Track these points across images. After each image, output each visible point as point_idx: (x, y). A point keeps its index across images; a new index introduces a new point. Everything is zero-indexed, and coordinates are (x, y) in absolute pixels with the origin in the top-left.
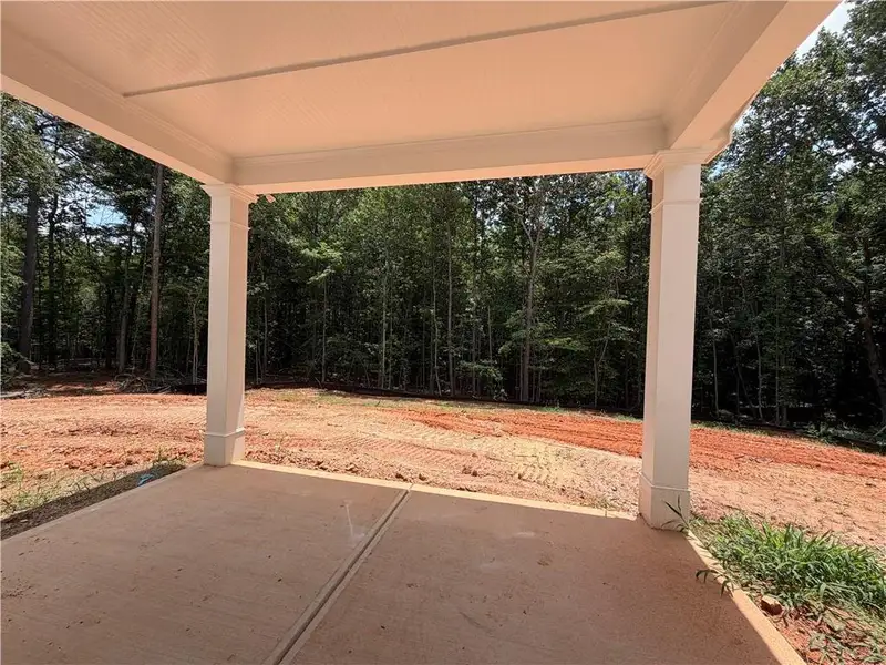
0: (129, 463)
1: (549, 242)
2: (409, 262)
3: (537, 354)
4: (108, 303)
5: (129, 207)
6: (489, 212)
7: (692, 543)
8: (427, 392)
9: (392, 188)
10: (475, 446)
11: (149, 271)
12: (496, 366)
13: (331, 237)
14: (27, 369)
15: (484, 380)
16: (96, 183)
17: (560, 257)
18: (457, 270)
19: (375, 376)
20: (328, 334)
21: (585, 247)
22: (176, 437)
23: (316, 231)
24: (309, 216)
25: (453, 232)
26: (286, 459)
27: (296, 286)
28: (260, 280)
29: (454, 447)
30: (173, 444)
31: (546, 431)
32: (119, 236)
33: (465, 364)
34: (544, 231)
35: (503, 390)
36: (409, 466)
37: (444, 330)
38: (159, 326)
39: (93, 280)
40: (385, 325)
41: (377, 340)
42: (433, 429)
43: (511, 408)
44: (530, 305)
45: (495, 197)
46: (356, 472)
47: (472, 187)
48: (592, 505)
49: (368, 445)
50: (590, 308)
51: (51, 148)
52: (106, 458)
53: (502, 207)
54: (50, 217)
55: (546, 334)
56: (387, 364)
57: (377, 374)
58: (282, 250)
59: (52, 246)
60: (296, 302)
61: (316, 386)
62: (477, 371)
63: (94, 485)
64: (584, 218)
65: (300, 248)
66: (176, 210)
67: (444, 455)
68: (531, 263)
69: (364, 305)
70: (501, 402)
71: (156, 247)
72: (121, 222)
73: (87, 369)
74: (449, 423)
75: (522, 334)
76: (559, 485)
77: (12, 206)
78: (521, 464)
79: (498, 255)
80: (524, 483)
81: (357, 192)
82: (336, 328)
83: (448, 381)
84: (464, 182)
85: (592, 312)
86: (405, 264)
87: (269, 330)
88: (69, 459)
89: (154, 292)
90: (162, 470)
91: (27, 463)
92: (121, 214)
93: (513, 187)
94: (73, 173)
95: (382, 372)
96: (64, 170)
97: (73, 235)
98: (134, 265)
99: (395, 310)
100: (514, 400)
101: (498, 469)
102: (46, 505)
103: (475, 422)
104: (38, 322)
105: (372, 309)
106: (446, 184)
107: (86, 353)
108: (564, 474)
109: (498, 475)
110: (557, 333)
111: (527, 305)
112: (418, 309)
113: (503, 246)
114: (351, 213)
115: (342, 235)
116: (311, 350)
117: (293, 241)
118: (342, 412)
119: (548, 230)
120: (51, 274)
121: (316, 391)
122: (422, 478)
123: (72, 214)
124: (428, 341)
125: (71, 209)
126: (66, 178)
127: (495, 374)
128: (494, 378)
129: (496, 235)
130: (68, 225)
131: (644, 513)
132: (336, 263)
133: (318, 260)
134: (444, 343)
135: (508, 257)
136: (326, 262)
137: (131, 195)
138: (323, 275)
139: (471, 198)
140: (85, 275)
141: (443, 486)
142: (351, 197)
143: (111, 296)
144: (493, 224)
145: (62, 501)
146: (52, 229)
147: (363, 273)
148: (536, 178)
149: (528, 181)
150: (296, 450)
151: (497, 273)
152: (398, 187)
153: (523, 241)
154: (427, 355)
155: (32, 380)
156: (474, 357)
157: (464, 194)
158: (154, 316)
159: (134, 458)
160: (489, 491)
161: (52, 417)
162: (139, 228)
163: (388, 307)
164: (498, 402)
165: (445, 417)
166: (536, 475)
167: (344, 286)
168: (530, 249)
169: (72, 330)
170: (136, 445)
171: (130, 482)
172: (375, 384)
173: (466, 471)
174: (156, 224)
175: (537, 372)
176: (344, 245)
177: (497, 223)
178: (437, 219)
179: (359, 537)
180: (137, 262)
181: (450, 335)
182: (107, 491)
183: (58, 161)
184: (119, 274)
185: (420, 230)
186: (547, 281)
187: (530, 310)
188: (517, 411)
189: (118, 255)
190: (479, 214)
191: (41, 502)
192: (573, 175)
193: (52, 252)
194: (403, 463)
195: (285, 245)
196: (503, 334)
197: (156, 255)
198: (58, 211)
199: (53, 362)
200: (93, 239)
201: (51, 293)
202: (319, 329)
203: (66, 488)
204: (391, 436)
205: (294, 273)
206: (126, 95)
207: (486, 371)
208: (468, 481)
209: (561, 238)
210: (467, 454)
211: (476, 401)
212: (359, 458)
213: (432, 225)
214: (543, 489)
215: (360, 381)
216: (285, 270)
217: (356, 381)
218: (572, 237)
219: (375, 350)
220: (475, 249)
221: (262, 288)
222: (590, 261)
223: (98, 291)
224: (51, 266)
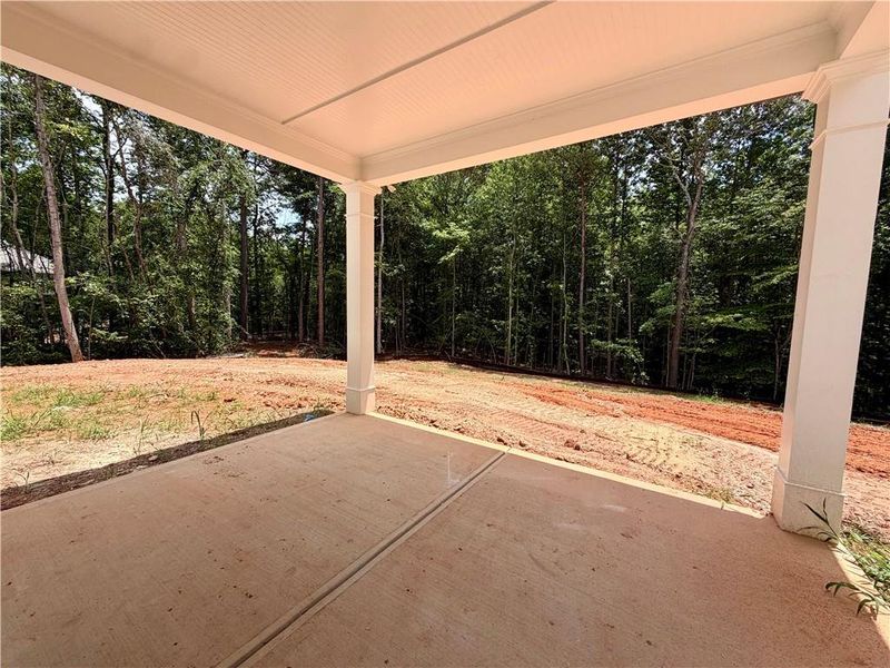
0: (300, 406)
1: (715, 197)
2: (537, 235)
3: (691, 334)
4: (291, 287)
5: (301, 207)
6: (633, 169)
7: (838, 555)
8: (554, 371)
9: (520, 159)
10: (586, 424)
11: (317, 259)
12: (635, 346)
13: (460, 217)
14: (245, 338)
15: (622, 361)
16: (280, 192)
17: (731, 213)
18: (592, 239)
19: (502, 352)
20: (458, 311)
21: (769, 197)
22: (331, 391)
23: (447, 212)
24: (440, 198)
25: (589, 197)
26: (407, 415)
27: (428, 266)
28: (398, 263)
29: (564, 421)
30: (328, 395)
31: (677, 417)
32: (295, 232)
33: (598, 342)
34: (708, 184)
35: (643, 374)
36: (512, 433)
37: (575, 307)
38: (324, 305)
39: (282, 269)
40: (511, 301)
41: (504, 317)
42: (544, 404)
43: (651, 393)
44: (684, 275)
45: (642, 151)
46: (462, 432)
47: (612, 142)
48: (709, 496)
49: (478, 411)
50: (774, 275)
51: (252, 168)
52: (286, 401)
53: (652, 162)
54: (254, 223)
55: (703, 310)
56: (513, 341)
57: (503, 351)
58: (416, 233)
59: (256, 244)
60: (429, 282)
61: (447, 360)
62: (615, 351)
63: (278, 418)
64: (773, 159)
65: (431, 230)
66: (334, 207)
67: (551, 428)
68: (688, 225)
69: (491, 281)
70: (640, 386)
71: (320, 239)
72: (297, 221)
73: (280, 339)
74: (564, 399)
75: (670, 309)
76: (676, 471)
77: (232, 216)
78: (634, 446)
79: (644, 217)
80: (632, 463)
81: (485, 168)
82: (464, 305)
83: (579, 360)
84: (603, 139)
85: (775, 281)
86: (533, 237)
87: (406, 308)
88: (264, 400)
89: (320, 278)
90: (321, 413)
91: (244, 400)
92: (297, 214)
93: (665, 134)
94: (266, 186)
95: (508, 349)
96: (260, 184)
97: (267, 235)
98: (307, 255)
99: (522, 286)
100: (657, 384)
101: (607, 447)
102: (253, 427)
103: (594, 400)
104: (250, 303)
105: (499, 286)
106: (580, 144)
107: (280, 327)
108: (686, 462)
109: (603, 453)
110: (721, 307)
111: (679, 276)
112: (546, 284)
113: (651, 207)
114: (479, 190)
115: (470, 213)
116: (441, 326)
117: (426, 224)
118: (461, 381)
119: (715, 182)
120: (256, 266)
121: (445, 364)
122: (521, 445)
123: (266, 218)
124: (557, 317)
125: (267, 214)
126: (262, 190)
127: (633, 354)
128: (632, 360)
129: (641, 196)
130: (265, 227)
131: (775, 513)
132: (464, 241)
133: (448, 240)
134: (574, 319)
135: (657, 220)
136: (453, 242)
137: (303, 198)
138: (452, 254)
139: (611, 156)
140: (276, 266)
141: (541, 453)
142: (478, 174)
143: (293, 281)
144: (639, 183)
145: (261, 426)
146: (256, 232)
147: (491, 250)
148: (698, 118)
149: (688, 123)
150: (416, 409)
151: (641, 240)
152: (526, 156)
153: (679, 199)
154: (556, 332)
155: (248, 346)
156: (609, 336)
157: (603, 153)
158: (321, 298)
159: (303, 403)
160: (589, 464)
161: (257, 371)
162: (309, 225)
163: (515, 283)
164: (638, 386)
165: (561, 394)
166: (650, 458)
167: (473, 265)
168: (687, 208)
169: (270, 308)
170: (305, 394)
171: (299, 419)
172: (502, 360)
173: (568, 444)
174: (320, 220)
175: (690, 355)
176: (472, 223)
177: (644, 181)
178: (569, 185)
179: (453, 482)
180: (308, 252)
181: (581, 311)
182: (285, 423)
183: (257, 177)
184: (297, 264)
185: (550, 199)
186: (710, 244)
187: (683, 281)
188: (658, 397)
189: (296, 248)
190: (621, 174)
191: (250, 425)
192: (757, 105)
193: (256, 249)
194: (506, 430)
195: (418, 229)
196: (647, 310)
197: (320, 246)
198: (259, 217)
199: (260, 333)
200: (280, 237)
201: (257, 280)
202: (449, 305)
203: (263, 419)
204: (501, 406)
205: (426, 254)
206: (283, 123)
207: (623, 351)
208: (569, 453)
209: (734, 190)
210: (575, 429)
211: (609, 383)
212: (469, 422)
213: (564, 192)
214: (652, 472)
215: (487, 357)
216: (419, 251)
217: (483, 356)
218: (750, 185)
219: (501, 327)
220: (614, 214)
221: (400, 269)
222: (777, 214)
223: (285, 279)
224: (256, 261)
